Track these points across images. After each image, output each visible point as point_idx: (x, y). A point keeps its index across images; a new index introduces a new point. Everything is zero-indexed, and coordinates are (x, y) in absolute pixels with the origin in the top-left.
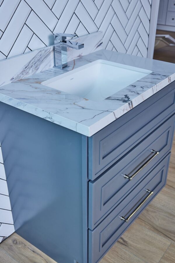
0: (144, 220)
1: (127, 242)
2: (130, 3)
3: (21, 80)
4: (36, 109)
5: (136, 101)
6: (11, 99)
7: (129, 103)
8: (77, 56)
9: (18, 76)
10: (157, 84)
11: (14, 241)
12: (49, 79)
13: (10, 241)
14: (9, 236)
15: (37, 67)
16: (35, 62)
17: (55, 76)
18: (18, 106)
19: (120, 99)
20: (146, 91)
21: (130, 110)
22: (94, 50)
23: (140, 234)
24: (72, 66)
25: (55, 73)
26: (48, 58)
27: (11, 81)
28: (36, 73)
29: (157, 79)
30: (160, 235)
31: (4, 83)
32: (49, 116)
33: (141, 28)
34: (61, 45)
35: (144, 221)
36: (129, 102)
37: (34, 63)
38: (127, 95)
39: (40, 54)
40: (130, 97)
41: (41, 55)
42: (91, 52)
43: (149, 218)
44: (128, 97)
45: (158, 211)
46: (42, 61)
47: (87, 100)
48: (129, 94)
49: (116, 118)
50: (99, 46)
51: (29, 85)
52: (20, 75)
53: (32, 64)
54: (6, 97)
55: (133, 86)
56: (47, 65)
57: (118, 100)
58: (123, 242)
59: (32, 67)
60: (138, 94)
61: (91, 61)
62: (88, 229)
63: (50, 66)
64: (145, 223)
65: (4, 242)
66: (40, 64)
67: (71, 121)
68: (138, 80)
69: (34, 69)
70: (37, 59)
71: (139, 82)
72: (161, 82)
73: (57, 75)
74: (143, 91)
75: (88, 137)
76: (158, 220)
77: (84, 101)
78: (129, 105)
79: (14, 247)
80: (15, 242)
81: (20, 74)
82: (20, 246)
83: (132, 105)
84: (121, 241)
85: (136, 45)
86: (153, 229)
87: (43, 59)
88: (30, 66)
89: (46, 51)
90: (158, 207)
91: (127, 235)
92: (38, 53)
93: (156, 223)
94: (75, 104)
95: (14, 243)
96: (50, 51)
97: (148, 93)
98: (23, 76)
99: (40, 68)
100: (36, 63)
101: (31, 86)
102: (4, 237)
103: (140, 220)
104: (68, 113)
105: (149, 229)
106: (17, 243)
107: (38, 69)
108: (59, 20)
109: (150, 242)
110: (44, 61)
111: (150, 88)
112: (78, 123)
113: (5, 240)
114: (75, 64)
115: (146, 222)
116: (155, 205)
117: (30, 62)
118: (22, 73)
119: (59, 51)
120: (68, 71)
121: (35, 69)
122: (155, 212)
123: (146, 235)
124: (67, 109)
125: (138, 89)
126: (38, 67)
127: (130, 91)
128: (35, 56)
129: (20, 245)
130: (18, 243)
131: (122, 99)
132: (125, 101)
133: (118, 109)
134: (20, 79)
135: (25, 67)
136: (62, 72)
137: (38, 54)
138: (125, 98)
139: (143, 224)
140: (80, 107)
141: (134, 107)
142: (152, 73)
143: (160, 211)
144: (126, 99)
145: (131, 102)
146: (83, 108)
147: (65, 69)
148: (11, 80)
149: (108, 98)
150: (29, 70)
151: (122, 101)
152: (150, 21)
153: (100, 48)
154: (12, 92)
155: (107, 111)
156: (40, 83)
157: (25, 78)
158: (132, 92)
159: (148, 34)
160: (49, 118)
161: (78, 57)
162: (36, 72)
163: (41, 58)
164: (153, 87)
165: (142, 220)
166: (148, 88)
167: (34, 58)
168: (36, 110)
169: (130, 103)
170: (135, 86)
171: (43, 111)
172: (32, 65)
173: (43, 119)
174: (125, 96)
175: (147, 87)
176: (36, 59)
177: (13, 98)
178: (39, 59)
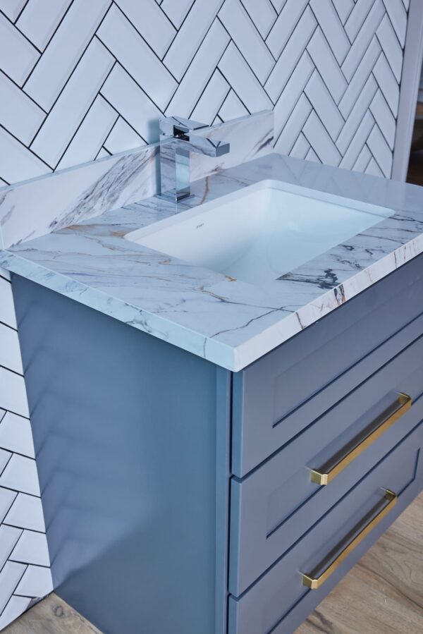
0: (375, 570)
1: (331, 623)
2: (352, 45)
3: (74, 228)
4: (110, 300)
5: (353, 285)
6: (50, 275)
7: (335, 290)
8: (210, 170)
9: (67, 217)
10: (406, 245)
11: (56, 610)
12: (146, 225)
13: (46, 609)
14: (44, 595)
15: (112, 195)
16: (108, 185)
17: (158, 220)
18: (67, 291)
19: (314, 279)
20: (377, 260)
21: (337, 306)
22: (253, 156)
23: (363, 604)
24: (202, 195)
25: (161, 210)
26: (140, 174)
27: (51, 229)
28: (111, 210)
29: (408, 231)
30: (414, 611)
31: (34, 232)
32: (140, 318)
33: (378, 103)
34: (174, 145)
35: (375, 573)
36: (335, 288)
37: (105, 187)
38: (331, 270)
39: (121, 164)
40: (338, 274)
41: (123, 168)
42: (246, 161)
43: (387, 566)
44: (335, 275)
45: (410, 549)
46: (127, 180)
47: (232, 280)
48: (335, 266)
49: (302, 327)
50: (265, 144)
51: (96, 239)
52: (72, 215)
53: (103, 189)
54: (39, 267)
55: (346, 246)
56: (137, 191)
57: (308, 281)
58: (321, 624)
59: (101, 195)
60: (358, 267)
61: (246, 182)
62: (230, 595)
63: (145, 193)
64: (376, 579)
65: (32, 609)
66: (121, 190)
67: (192, 331)
68: (360, 232)
69: (106, 202)
70: (114, 177)
71: (361, 238)
72: (414, 240)
73: (164, 218)
74: (371, 260)
75: (232, 373)
76: (410, 574)
77: (226, 282)
78: (336, 295)
79: (57, 623)
80: (59, 613)
81: (73, 211)
82: (70, 622)
83: (343, 294)
84: (317, 620)
85: (366, 143)
86: (397, 595)
87: (128, 176)
88: (97, 192)
89: (135, 158)
90: (412, 539)
91: (333, 607)
92: (117, 164)
93: (405, 580)
94: (205, 289)
95: (56, 615)
96: (146, 158)
97: (383, 266)
98: (80, 218)
99: (120, 196)
100: (110, 186)
101: (99, 242)
102: (33, 598)
103: (364, 570)
104: (185, 311)
105: (386, 595)
106: (62, 614)
107: (114, 201)
108: (179, 84)
109: (389, 626)
110: (129, 181)
111: (388, 253)
112: (208, 338)
113: (34, 605)
114: (207, 190)
115: (380, 576)
116: (405, 535)
117: (97, 185)
118: (77, 209)
119: (168, 157)
120: (191, 207)
121: (109, 201)
122: (402, 552)
123: (380, 608)
124: (184, 301)
125: (359, 255)
126: (116, 195)
127: (339, 259)
128: (110, 170)
129: (69, 620)
130: (66, 615)
131: (318, 279)
132: (325, 286)
133: (308, 305)
134: (71, 224)
135: (84, 196)
136: (176, 210)
137: (117, 166)
138: (326, 277)
139: (373, 580)
140: (216, 297)
141: (347, 299)
142: (396, 215)
143: (415, 551)
144: (328, 281)
145: (341, 288)
146: (223, 301)
147: (184, 202)
148: (51, 226)
149: (285, 277)
150: (95, 204)
151: (318, 285)
152: (400, 85)
153: (268, 150)
154: (55, 257)
155: (281, 309)
156: (121, 235)
157: (84, 221)
158: (343, 262)
159: (396, 117)
160: (140, 323)
161: (213, 171)
162: (110, 207)
163: (122, 174)
164: (397, 251)
165: (372, 571)
166: (384, 252)
167: (106, 175)
168: (109, 303)
169: (338, 290)
170: (351, 247)
171: (127, 305)
172: (101, 190)
173: (125, 324)
174: (326, 272)
175: (381, 250)
176: (112, 178)
177: (56, 273)
178: (119, 177)
